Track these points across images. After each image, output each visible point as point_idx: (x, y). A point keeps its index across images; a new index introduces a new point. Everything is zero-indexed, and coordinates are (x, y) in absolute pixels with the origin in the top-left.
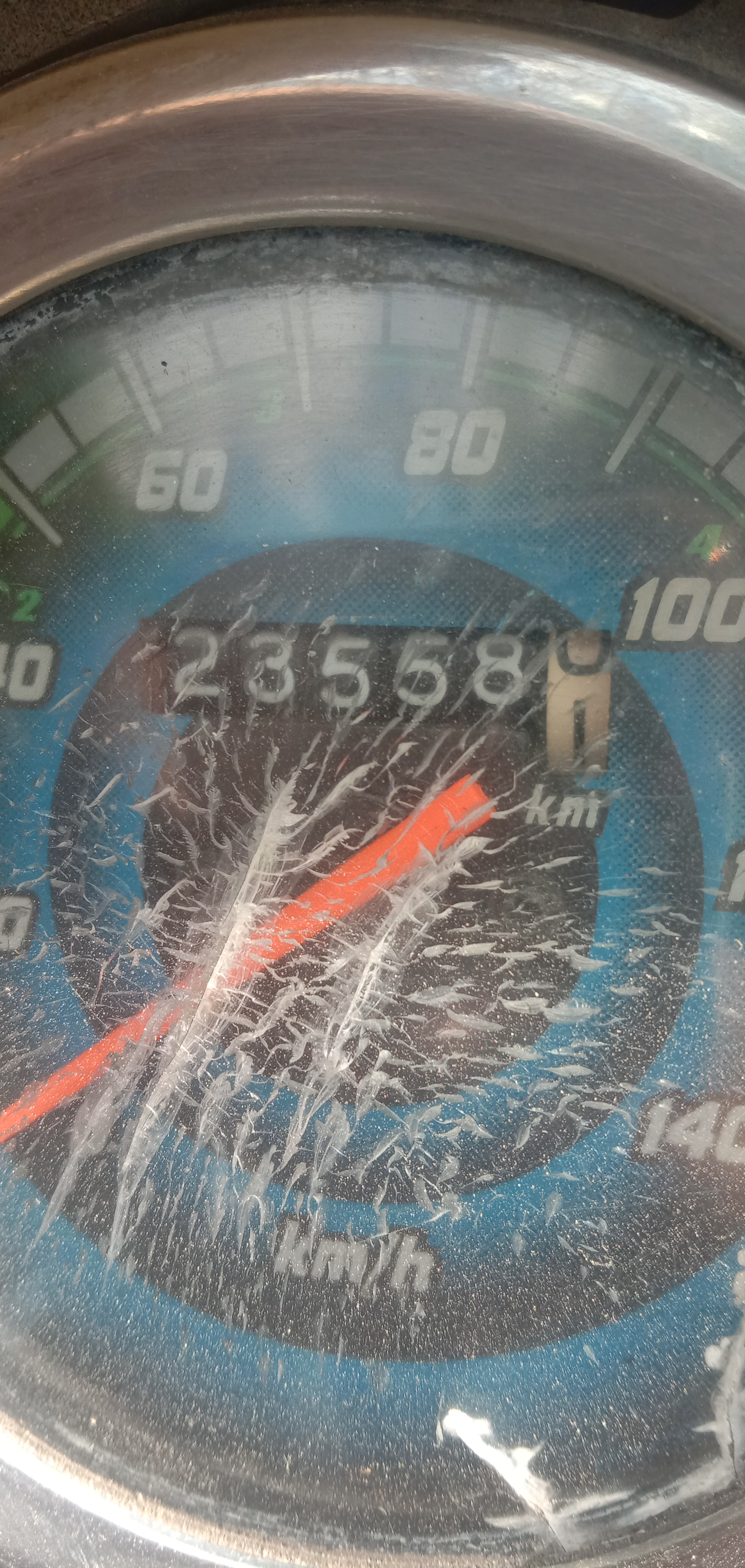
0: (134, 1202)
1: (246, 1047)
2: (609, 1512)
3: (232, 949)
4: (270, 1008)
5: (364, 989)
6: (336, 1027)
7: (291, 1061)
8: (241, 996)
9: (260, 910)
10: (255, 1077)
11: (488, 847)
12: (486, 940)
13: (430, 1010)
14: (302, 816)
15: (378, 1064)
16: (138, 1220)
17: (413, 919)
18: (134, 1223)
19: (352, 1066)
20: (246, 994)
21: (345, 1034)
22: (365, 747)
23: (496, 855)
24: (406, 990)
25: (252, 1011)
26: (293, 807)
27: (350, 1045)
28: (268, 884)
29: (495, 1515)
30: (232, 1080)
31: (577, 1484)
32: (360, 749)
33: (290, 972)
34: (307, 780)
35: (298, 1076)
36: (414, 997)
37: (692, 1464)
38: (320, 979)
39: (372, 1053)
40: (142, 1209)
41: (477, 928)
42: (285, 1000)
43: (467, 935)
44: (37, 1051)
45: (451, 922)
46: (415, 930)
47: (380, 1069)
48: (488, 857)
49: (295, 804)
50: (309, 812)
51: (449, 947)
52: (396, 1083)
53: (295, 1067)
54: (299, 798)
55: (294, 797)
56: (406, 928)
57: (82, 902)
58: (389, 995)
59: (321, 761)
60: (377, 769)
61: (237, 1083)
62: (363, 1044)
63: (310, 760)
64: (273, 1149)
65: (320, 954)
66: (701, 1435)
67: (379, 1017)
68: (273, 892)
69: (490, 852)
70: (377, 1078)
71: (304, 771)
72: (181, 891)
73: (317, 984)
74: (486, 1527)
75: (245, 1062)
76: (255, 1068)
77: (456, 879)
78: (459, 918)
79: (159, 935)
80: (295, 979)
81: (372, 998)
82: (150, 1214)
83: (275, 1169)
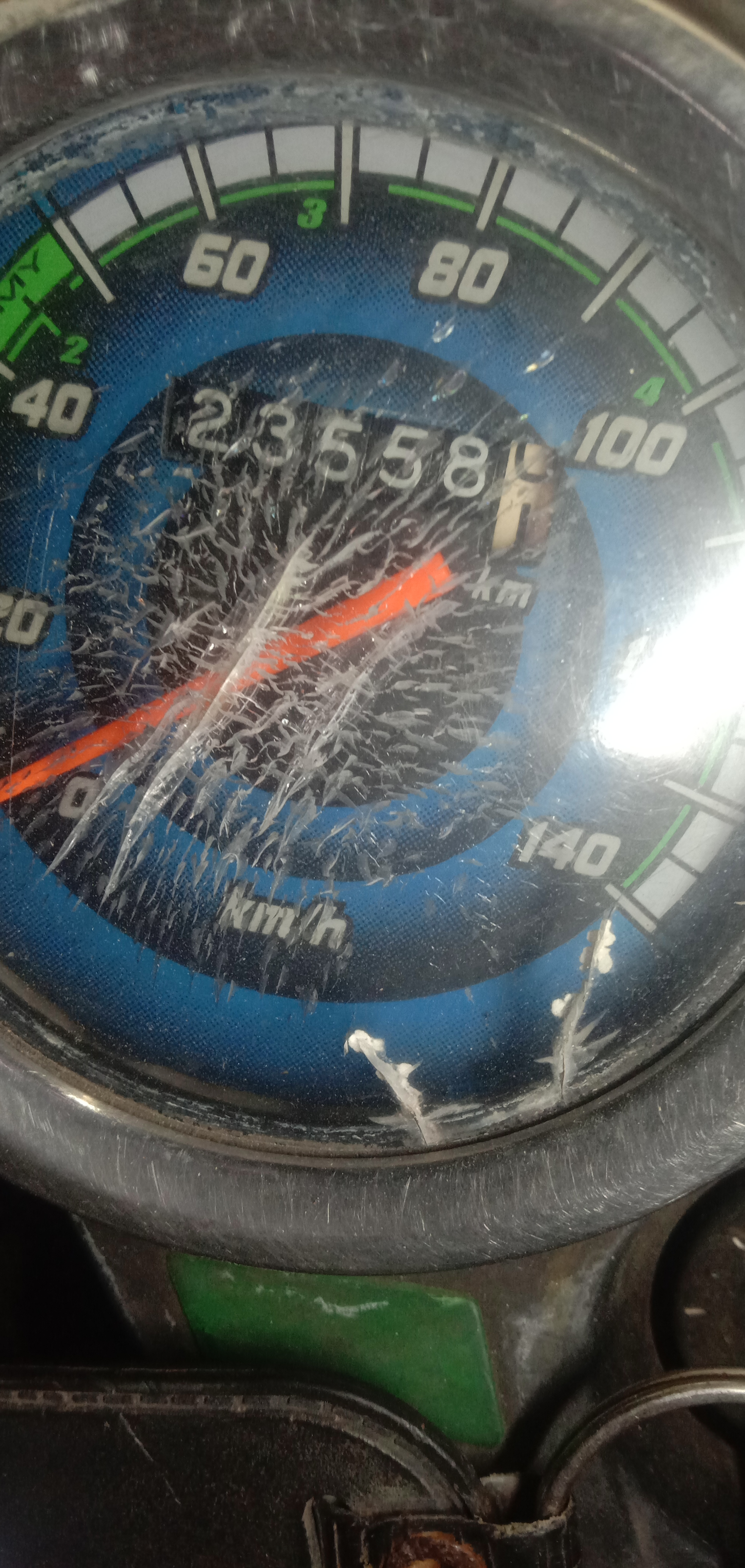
0: (134, 851)
1: (244, 741)
2: (464, 1117)
3: (243, 663)
4: (268, 712)
5: (344, 707)
6: (318, 734)
7: (279, 755)
8: (245, 700)
9: (272, 635)
10: (248, 765)
11: (457, 610)
12: (443, 680)
13: (393, 730)
14: (315, 566)
15: (347, 764)
16: (136, 866)
17: (392, 658)
18: (132, 866)
19: (325, 765)
20: (250, 699)
21: (324, 739)
22: (374, 517)
23: (463, 618)
24: (378, 711)
25: (252, 713)
26: (309, 557)
27: (326, 748)
28: (279, 615)
29: (379, 1114)
30: (228, 764)
31: (444, 1094)
32: (370, 518)
33: (289, 687)
34: (322, 538)
35: (282, 767)
36: (384, 718)
37: (531, 1086)
38: (309, 695)
39: (343, 756)
40: (140, 857)
41: (439, 670)
42: (281, 708)
43: (430, 676)
44: (70, 724)
45: (419, 665)
46: (390, 666)
47: (348, 769)
48: (456, 618)
49: (311, 554)
50: (321, 563)
51: (415, 682)
52: (357, 780)
53: (281, 760)
54: (316, 549)
55: (311, 549)
56: (383, 665)
57: (124, 610)
58: (364, 714)
59: (336, 524)
60: (381, 536)
61: (232, 767)
62: (337, 748)
63: (329, 522)
64: (254, 820)
65: (314, 676)
66: (542, 1065)
67: (353, 730)
68: (282, 623)
69: (460, 615)
70: (344, 775)
71: (322, 530)
72: (210, 613)
73: (308, 699)
74: (370, 1123)
75: (241, 752)
76: (250, 757)
77: (429, 631)
78: (428, 661)
79: (186, 645)
80: (291, 693)
81: (349, 715)
82: (147, 860)
83: (253, 835)
